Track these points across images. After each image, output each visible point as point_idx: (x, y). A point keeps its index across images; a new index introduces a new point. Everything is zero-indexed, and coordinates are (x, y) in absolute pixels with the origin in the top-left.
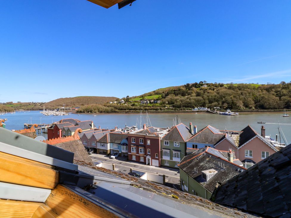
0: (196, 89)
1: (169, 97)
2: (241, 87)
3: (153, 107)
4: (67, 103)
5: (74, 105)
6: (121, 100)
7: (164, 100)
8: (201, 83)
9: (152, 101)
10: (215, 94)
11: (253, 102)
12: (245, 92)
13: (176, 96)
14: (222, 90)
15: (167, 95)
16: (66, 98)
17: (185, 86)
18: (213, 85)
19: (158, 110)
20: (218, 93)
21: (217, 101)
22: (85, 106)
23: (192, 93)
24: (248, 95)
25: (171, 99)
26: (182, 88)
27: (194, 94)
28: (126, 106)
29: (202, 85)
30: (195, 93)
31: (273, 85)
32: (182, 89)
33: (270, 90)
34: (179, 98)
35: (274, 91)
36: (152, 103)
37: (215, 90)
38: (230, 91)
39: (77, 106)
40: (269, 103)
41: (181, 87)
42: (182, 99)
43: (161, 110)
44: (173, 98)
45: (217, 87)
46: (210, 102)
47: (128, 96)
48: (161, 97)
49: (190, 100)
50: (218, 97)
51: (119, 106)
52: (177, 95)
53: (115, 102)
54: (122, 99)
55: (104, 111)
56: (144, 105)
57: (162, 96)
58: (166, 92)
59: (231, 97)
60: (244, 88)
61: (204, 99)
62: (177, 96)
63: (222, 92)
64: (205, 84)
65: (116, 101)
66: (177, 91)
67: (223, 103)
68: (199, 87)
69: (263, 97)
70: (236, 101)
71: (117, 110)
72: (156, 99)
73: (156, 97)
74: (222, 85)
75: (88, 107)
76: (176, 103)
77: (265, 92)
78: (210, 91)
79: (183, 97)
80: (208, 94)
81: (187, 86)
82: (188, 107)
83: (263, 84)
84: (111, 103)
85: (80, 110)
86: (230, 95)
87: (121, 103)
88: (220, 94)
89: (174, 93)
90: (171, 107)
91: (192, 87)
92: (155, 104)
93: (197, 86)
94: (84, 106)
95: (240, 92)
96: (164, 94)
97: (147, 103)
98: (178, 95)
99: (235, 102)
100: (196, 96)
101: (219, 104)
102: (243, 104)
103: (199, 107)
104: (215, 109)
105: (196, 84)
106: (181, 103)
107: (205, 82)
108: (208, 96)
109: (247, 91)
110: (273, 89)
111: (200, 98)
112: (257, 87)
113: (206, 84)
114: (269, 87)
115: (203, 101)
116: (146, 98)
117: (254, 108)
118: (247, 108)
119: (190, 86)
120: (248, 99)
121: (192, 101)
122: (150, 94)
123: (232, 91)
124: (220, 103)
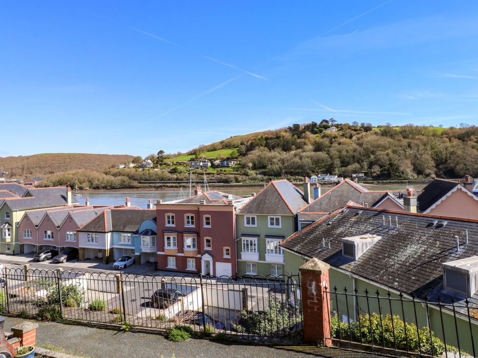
0: (315, 135)
1: (255, 154)
2: (407, 133)
3: (218, 174)
4: (12, 169)
5: (31, 174)
6: (145, 161)
7: (243, 160)
8: (324, 123)
9: (217, 162)
10: (355, 146)
11: (432, 163)
12: (416, 142)
13: (270, 150)
14: (370, 138)
15: (251, 148)
16: (11, 159)
17: (290, 128)
18: (349, 128)
19: (231, 181)
20: (361, 145)
21: (359, 163)
22: (58, 175)
23: (305, 144)
24: (421, 147)
25: (259, 156)
26: (283, 134)
27: (310, 147)
28: (157, 174)
29: (326, 127)
30: (312, 145)
31: (473, 127)
32: (283, 137)
33: (466, 138)
34: (277, 155)
35: (475, 140)
36: (218, 166)
37: (354, 138)
38: (385, 141)
39: (38, 175)
40: (465, 165)
41: (280, 131)
42: (282, 157)
43: (237, 180)
44: (265, 154)
45: (358, 132)
46: (344, 164)
47: (161, 152)
48: (238, 154)
49: (301, 160)
50: (360, 153)
51: (141, 173)
52: (273, 149)
53: (132, 165)
54: (147, 159)
55: (103, 185)
56: (200, 171)
57: (239, 151)
58: (247, 142)
59: (386, 152)
60: (414, 134)
61: (331, 158)
62: (272, 151)
63: (369, 142)
64: (332, 125)
65: (133, 162)
66: (272, 141)
67: (371, 165)
68: (321, 131)
69: (452, 153)
70: (399, 160)
71: (135, 183)
72: (225, 157)
73: (226, 153)
74: (367, 129)
75: (64, 175)
76: (270, 166)
77: (456, 142)
78: (343, 140)
79: (285, 153)
80: (340, 147)
81: (295, 130)
82: (298, 174)
83: (453, 126)
84: (122, 166)
85: (45, 182)
86: (385, 148)
87: (145, 166)
88: (364, 146)
89: (267, 145)
90: (259, 176)
91: (305, 132)
92: (223, 169)
93: (316, 129)
94: (55, 174)
95: (405, 142)
96: (243, 146)
97: (206, 166)
98: (276, 149)
99: (396, 162)
100: (314, 151)
101: (362, 168)
102: (412, 167)
103: (319, 175)
104: (355, 178)
105: (314, 125)
106: (281, 165)
107: (332, 120)
108: (340, 152)
109: (421, 140)
110: (472, 137)
111: (322, 155)
112: (439, 133)
113: (334, 126)
114: (463, 132)
115: (329, 162)
116: (203, 155)
117: (434, 176)
118: (420, 176)
119: (300, 129)
120: (423, 156)
121: (307, 161)
122: (213, 148)
123: (390, 140)
124: (365, 165)
